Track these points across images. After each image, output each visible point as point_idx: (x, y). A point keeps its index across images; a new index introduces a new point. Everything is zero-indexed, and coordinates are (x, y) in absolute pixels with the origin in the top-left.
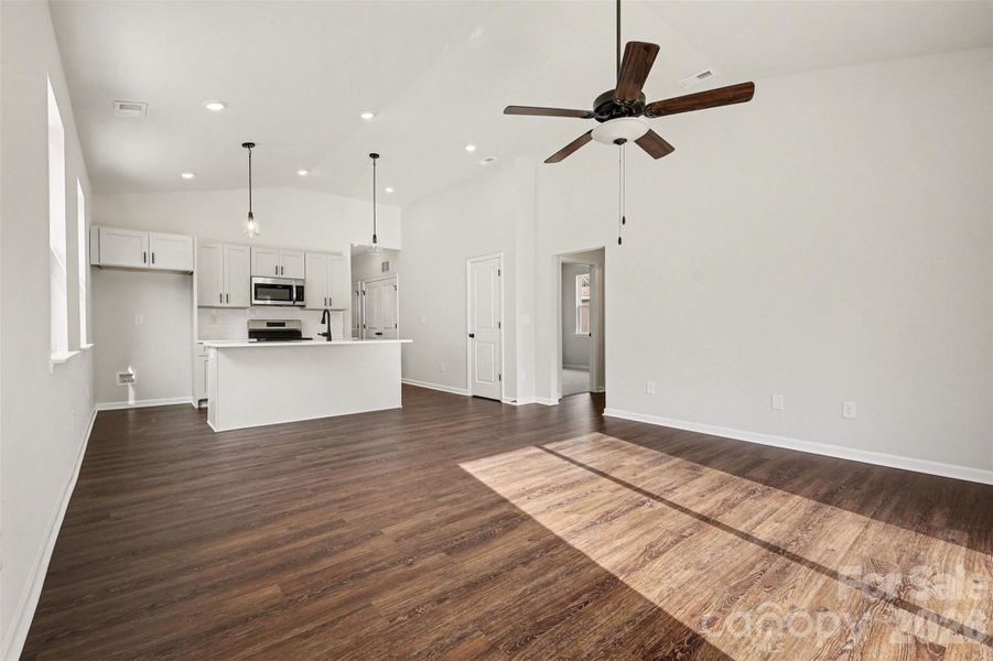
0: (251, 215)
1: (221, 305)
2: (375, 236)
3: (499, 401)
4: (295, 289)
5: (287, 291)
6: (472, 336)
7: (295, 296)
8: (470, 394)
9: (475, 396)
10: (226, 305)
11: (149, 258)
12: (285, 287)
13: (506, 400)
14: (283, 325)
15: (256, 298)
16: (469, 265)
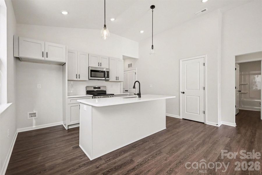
0: (105, 26)
1: (76, 79)
2: (153, 46)
3: (204, 123)
4: (106, 72)
5: (103, 73)
6: (184, 93)
7: (106, 76)
8: (181, 118)
9: (183, 119)
10: (78, 79)
11: (45, 55)
12: (102, 72)
13: (208, 123)
14: (99, 88)
15: (91, 77)
16: (181, 62)
